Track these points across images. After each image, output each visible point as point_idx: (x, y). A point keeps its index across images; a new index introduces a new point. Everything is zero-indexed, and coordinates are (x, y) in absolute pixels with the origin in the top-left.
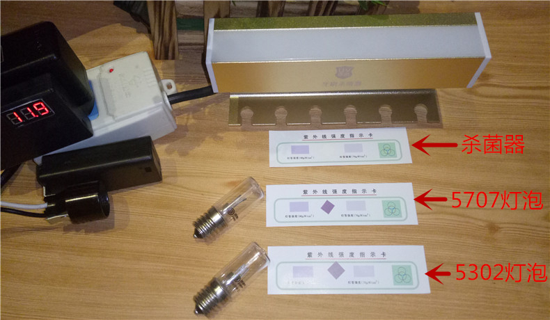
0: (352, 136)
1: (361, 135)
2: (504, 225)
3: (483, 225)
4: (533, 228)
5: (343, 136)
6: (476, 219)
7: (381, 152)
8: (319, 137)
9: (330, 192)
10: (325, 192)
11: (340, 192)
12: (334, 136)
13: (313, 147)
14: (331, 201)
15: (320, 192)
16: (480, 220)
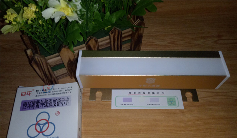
0: (153, 93)
1: (158, 93)
5: (149, 93)
7: (168, 102)
8: (137, 93)
12: (144, 93)
13: (134, 99)
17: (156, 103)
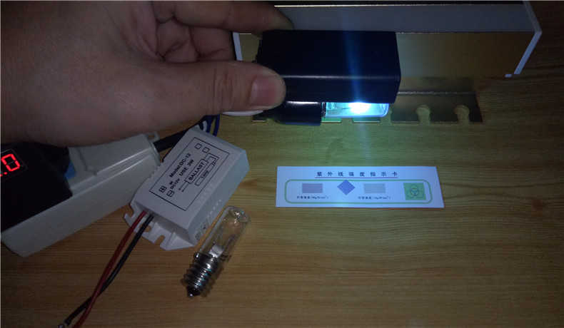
17: (378, 195)
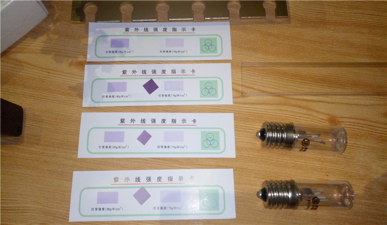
0: (175, 30)
1: (184, 29)
2: (344, 120)
3: (324, 118)
4: (372, 124)
5: (165, 29)
6: (318, 112)
9: (148, 122)
10: (143, 121)
11: (159, 122)
12: (156, 29)
14: (148, 131)
15: (138, 122)
16: (322, 113)
